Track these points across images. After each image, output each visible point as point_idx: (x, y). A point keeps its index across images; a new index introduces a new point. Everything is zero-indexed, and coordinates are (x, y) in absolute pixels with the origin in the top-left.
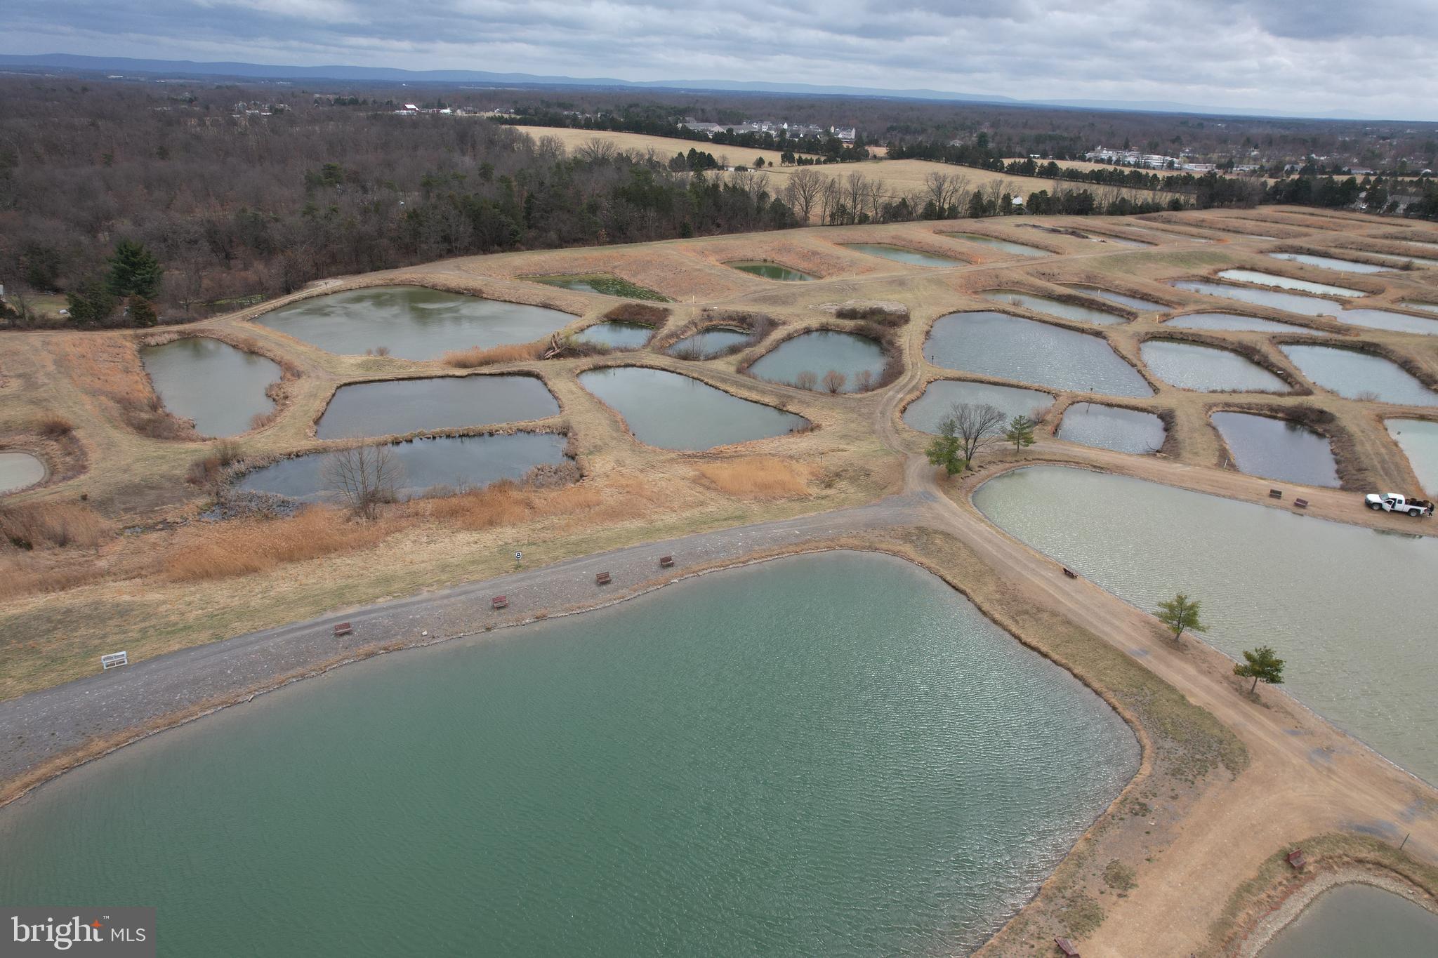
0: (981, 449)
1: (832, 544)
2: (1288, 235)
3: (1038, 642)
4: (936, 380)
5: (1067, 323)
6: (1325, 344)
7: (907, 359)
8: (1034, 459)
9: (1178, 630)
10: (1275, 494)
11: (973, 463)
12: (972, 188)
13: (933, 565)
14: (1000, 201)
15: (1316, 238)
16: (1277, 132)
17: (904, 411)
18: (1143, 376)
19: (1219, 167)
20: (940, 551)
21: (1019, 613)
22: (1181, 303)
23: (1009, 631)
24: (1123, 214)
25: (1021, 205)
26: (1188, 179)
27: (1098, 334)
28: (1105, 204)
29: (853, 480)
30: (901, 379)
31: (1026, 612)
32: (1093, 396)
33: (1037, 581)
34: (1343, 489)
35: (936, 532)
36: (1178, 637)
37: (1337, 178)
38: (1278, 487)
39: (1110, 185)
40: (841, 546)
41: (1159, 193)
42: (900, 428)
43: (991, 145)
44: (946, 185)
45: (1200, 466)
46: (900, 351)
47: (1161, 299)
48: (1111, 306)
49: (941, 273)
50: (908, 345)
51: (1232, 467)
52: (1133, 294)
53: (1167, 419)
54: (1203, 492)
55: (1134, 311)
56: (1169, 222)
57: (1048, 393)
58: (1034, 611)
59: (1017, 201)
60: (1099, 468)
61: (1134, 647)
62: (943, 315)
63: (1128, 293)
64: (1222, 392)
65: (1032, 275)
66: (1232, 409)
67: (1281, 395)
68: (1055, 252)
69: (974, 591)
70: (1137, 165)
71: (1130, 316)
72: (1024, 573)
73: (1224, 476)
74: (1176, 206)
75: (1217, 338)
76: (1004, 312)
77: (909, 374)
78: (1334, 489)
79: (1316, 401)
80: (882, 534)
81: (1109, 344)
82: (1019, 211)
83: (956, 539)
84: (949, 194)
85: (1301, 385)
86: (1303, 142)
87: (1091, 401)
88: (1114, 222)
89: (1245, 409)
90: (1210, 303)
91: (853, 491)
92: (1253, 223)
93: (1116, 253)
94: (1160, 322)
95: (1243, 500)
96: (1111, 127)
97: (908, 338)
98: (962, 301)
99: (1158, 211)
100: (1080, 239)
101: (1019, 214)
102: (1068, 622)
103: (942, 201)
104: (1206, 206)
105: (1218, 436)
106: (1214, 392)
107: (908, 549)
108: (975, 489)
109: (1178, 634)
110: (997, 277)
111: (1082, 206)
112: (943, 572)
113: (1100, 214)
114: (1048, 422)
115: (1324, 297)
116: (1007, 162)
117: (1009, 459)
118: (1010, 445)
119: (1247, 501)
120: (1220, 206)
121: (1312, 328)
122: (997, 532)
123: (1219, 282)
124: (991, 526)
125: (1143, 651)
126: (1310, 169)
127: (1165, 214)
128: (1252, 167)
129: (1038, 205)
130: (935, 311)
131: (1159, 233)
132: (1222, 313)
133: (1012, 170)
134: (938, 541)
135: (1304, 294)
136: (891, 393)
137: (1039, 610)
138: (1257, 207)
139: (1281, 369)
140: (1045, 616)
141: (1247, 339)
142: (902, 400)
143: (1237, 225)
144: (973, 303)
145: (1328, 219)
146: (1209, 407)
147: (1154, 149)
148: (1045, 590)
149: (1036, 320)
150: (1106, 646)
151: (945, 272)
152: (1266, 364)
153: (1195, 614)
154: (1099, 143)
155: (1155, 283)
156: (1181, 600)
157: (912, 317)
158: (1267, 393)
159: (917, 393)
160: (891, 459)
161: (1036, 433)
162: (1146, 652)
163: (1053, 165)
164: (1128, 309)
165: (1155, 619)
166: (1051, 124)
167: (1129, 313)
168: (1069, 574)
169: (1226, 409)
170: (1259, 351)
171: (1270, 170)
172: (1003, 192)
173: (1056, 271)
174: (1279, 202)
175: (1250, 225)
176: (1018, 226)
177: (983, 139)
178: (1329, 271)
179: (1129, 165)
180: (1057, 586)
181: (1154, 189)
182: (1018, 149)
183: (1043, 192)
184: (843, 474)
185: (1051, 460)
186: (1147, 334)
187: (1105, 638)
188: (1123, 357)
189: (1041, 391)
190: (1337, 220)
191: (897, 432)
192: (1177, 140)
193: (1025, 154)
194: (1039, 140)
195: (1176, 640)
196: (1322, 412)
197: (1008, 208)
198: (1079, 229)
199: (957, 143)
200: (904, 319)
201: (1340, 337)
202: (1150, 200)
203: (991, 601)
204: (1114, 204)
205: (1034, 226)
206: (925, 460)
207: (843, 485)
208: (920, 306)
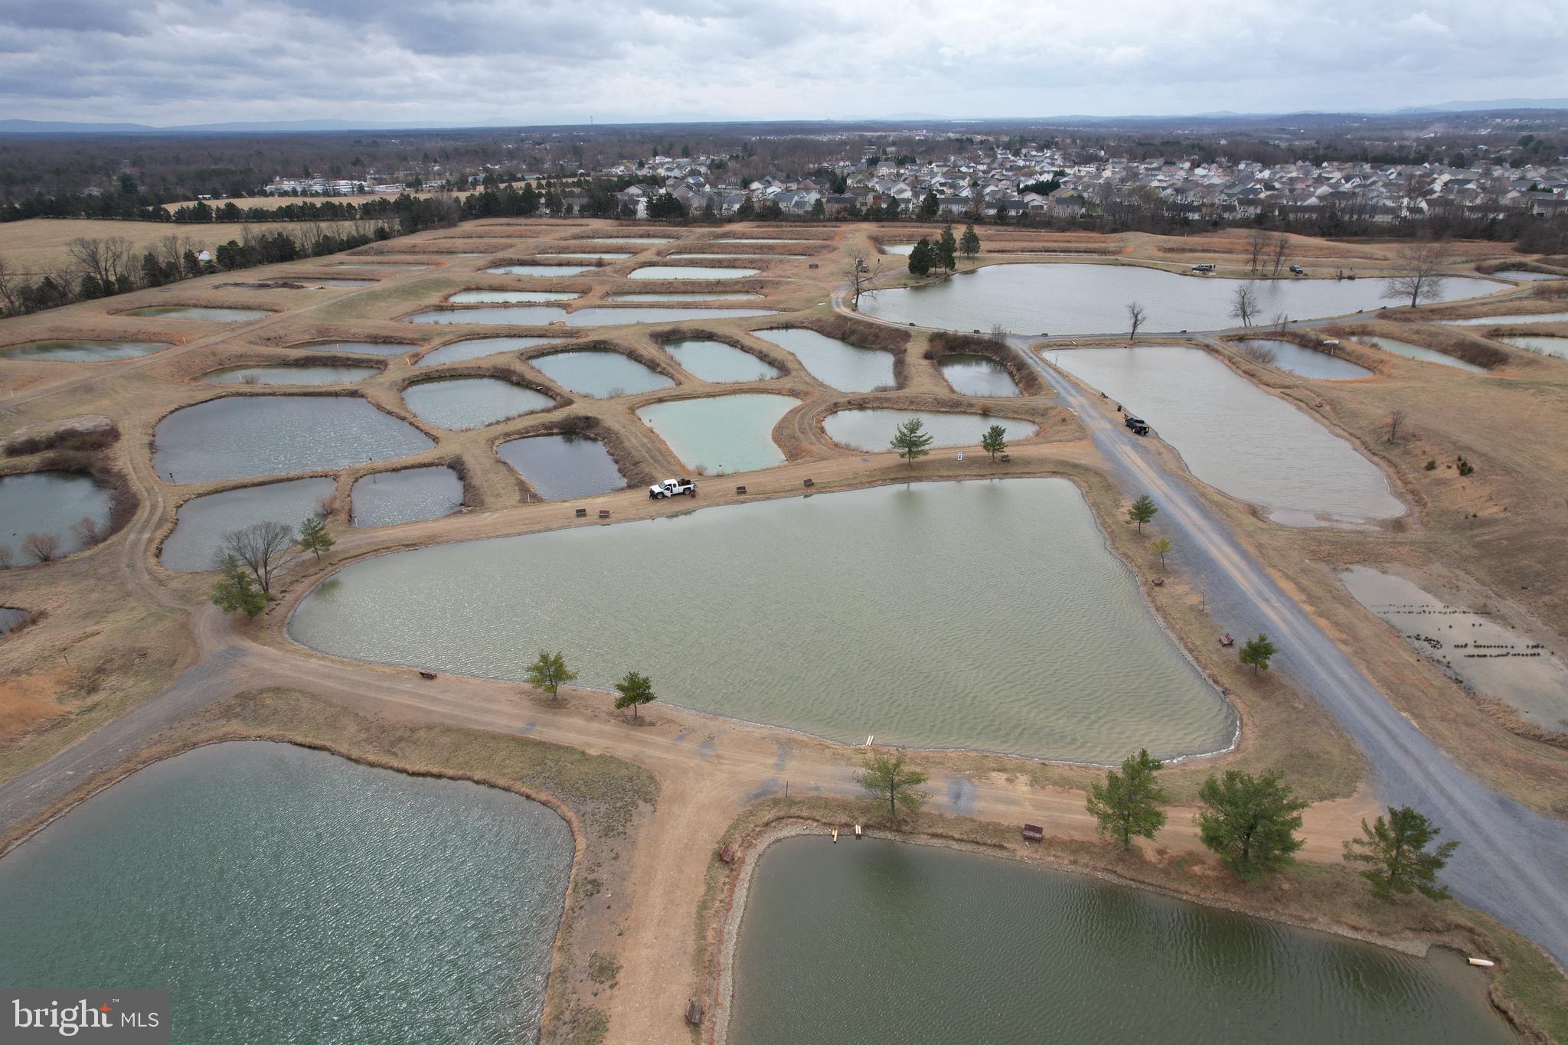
0: (275, 572)
1: (131, 765)
2: (495, 249)
3: (426, 766)
4: (186, 501)
5: (317, 390)
6: (565, 350)
7: (136, 485)
8: (340, 561)
9: (552, 689)
10: (581, 513)
11: (272, 591)
12: (140, 250)
13: (275, 733)
14: (182, 261)
15: (520, 248)
16: (450, 144)
17: (159, 552)
18: (417, 427)
19: (409, 185)
20: (276, 712)
21: (393, 744)
22: (425, 339)
23: (391, 768)
24: (331, 252)
25: (210, 261)
26: (384, 203)
27: (353, 394)
28: (308, 245)
29: (126, 669)
30: (139, 513)
31: (401, 739)
32: (375, 466)
33: (397, 699)
34: (630, 487)
35: (262, 691)
36: (555, 695)
37: (515, 185)
38: (581, 504)
39: (305, 220)
40: (144, 762)
41: (360, 222)
42: (162, 577)
43: (142, 189)
44: (102, 248)
45: (506, 508)
46: (122, 477)
47: (405, 339)
48: (355, 359)
49: (139, 364)
50: (131, 470)
51: (537, 499)
52: (375, 340)
53: (457, 467)
54: (520, 534)
55: (382, 358)
56: (381, 253)
57: (326, 476)
58: (408, 733)
59: (204, 256)
60: (412, 546)
61: (520, 725)
62: (164, 417)
63: (368, 340)
64: (498, 423)
65: (255, 343)
66: (512, 437)
67: (548, 411)
68: (272, 310)
69: (335, 741)
70: (326, 194)
71: (379, 365)
72: (381, 696)
73: (532, 511)
74: (382, 235)
75: (472, 368)
76: (239, 394)
77: (148, 504)
78: (622, 489)
79: (578, 409)
80: (195, 722)
81: (370, 402)
82: (210, 269)
83: (289, 690)
84: (110, 262)
85: (562, 397)
86: (476, 153)
87: (374, 472)
88: (325, 263)
89: (525, 434)
90: (453, 332)
91: (131, 683)
92: (461, 241)
93: (340, 298)
94: (412, 365)
95: (557, 529)
96: (282, 153)
97: (127, 457)
98: (181, 394)
99: (367, 243)
100: (295, 291)
101: (212, 273)
102: (448, 730)
103: (103, 273)
104: (412, 231)
105: (511, 470)
106: (490, 425)
107: (235, 726)
108: (287, 621)
109: (555, 692)
110: (214, 354)
111: (282, 251)
112: (290, 735)
113: (307, 256)
114: (338, 511)
115: (548, 304)
116: (172, 208)
117: (312, 570)
118: (309, 554)
119: (560, 528)
120: (426, 228)
121: (549, 337)
122: (333, 661)
123: (453, 308)
124: (323, 658)
125: (530, 724)
126: (489, 181)
127: (375, 245)
128: (439, 182)
129: (231, 258)
130: (151, 414)
131: (376, 268)
132: (467, 340)
133: (182, 218)
134: (269, 702)
135: (530, 305)
136: (132, 537)
137: (414, 730)
138: (460, 224)
139: (539, 385)
140: (422, 733)
141: (501, 362)
142: (150, 540)
143: (448, 246)
144: (197, 393)
145: (524, 228)
146: (492, 442)
147: (337, 174)
148: (409, 706)
149: (281, 395)
150: (494, 737)
151: (144, 363)
152: (525, 383)
153: (561, 665)
154: (276, 173)
155: (393, 324)
156: (544, 658)
157: (121, 430)
158: (537, 413)
159: (168, 526)
160: (167, 624)
161: (332, 528)
162: (533, 724)
163: (230, 206)
164: (374, 357)
165: (528, 686)
166: (211, 156)
167: (378, 362)
168: (428, 676)
169: (508, 439)
170: (514, 372)
171: (457, 183)
172: (182, 251)
173: (282, 332)
174: (477, 217)
175: (459, 243)
176: (217, 287)
177: (127, 183)
178: (542, 279)
179: (317, 194)
180: (420, 696)
181: (353, 218)
182: (180, 191)
183: (232, 243)
184: (108, 666)
185: (359, 555)
186: (404, 380)
187: (490, 729)
188: (390, 413)
189: (316, 477)
190: (532, 228)
191: (161, 583)
192: (357, 162)
193: (191, 196)
194: (202, 177)
195: (555, 699)
196: (587, 418)
197: (196, 269)
198: (290, 278)
199: (95, 191)
200: (111, 435)
201: (574, 341)
202: (354, 233)
203: (358, 744)
204: (318, 244)
205: (236, 285)
206: (212, 610)
207: (113, 680)
208: (127, 413)
